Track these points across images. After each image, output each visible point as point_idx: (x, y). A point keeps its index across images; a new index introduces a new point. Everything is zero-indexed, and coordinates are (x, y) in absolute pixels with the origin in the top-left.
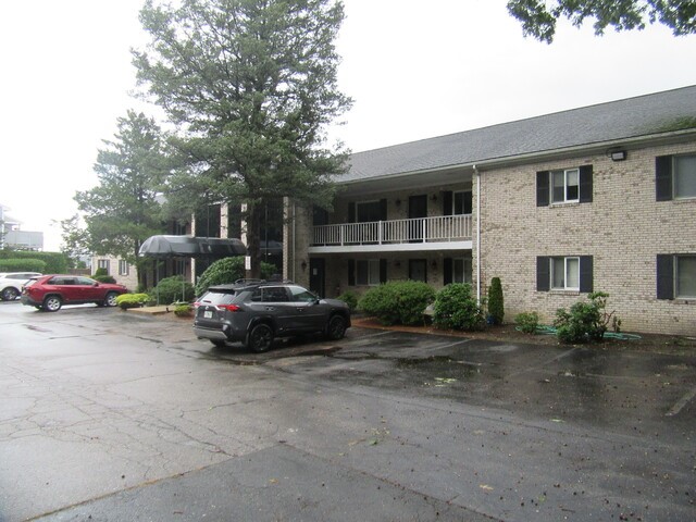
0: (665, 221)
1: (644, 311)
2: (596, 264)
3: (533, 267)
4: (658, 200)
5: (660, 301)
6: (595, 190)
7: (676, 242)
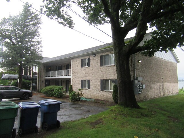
0: (102, 71)
1: (99, 94)
2: (91, 82)
3: (80, 82)
4: (101, 66)
5: (101, 91)
6: (91, 64)
7: (104, 76)
